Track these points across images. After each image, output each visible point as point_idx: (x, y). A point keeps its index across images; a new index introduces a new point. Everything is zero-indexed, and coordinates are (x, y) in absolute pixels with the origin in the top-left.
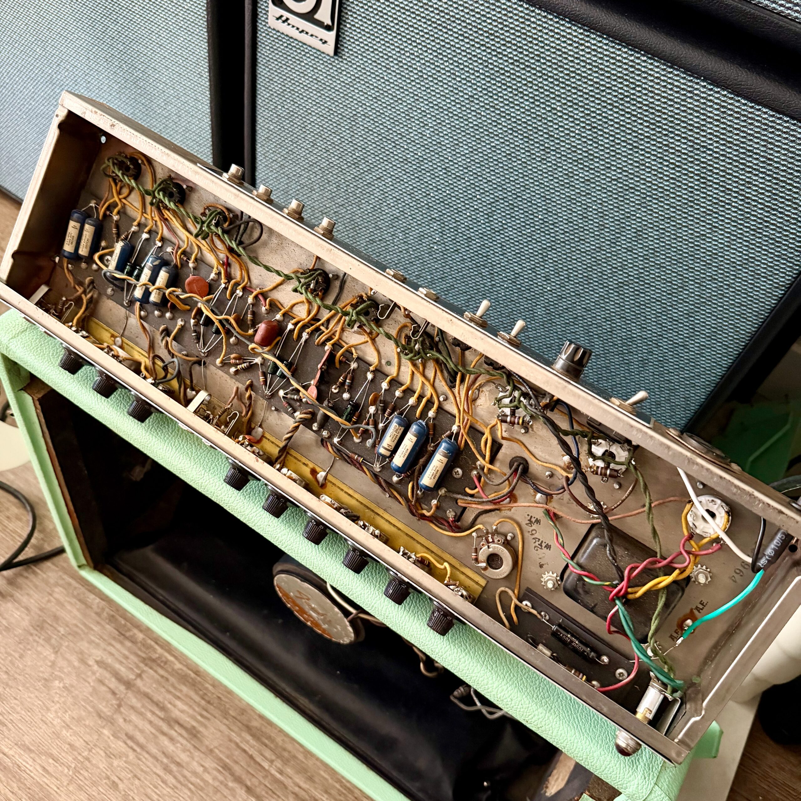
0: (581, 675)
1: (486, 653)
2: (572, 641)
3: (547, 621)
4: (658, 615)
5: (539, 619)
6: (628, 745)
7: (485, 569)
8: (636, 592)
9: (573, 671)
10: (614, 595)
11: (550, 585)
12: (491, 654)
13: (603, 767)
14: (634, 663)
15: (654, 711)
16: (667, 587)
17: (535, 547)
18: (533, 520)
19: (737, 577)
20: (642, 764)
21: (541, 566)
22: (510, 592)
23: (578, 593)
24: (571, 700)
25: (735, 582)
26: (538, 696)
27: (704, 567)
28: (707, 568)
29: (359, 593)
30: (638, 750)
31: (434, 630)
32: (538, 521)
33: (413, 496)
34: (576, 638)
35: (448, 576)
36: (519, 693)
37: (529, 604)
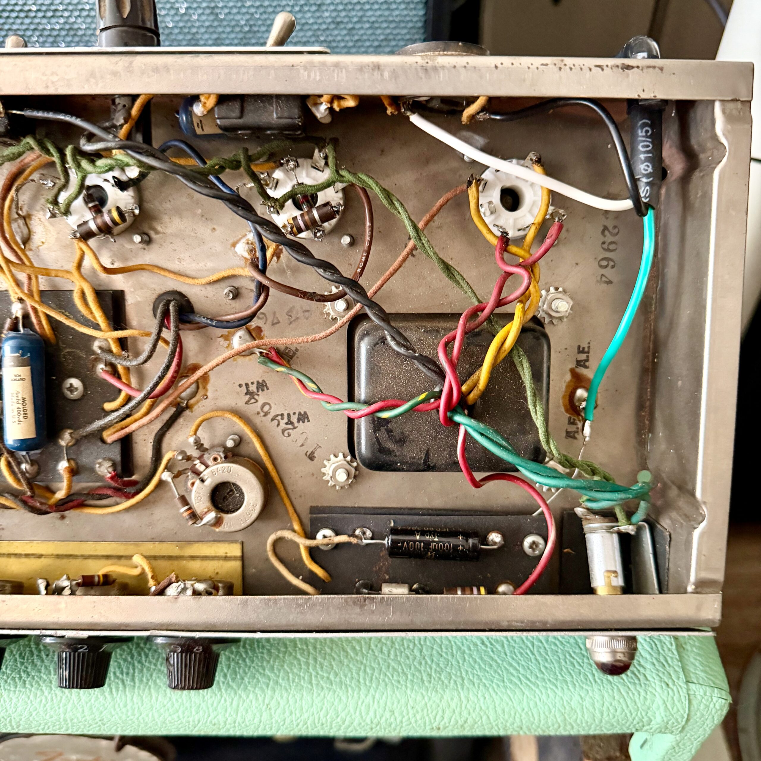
0: (475, 590)
1: (307, 664)
2: (427, 544)
3: (372, 539)
4: (534, 395)
5: (357, 545)
6: (614, 652)
7: (218, 522)
8: (475, 385)
9: (459, 592)
10: (446, 410)
11: (342, 476)
12: (315, 659)
13: (598, 715)
14: (542, 513)
15: (619, 568)
16: (519, 342)
17: (283, 431)
18: (253, 388)
19: (609, 272)
20: (648, 666)
21: (311, 457)
22: (287, 534)
23: (388, 452)
24: (483, 643)
25: (610, 282)
26: (430, 676)
27: (552, 289)
28: (557, 289)
29: (26, 714)
30: (635, 649)
31: (183, 689)
32: (262, 386)
33: (18, 480)
34: (430, 533)
35: (150, 575)
36: (397, 693)
37: (327, 532)
